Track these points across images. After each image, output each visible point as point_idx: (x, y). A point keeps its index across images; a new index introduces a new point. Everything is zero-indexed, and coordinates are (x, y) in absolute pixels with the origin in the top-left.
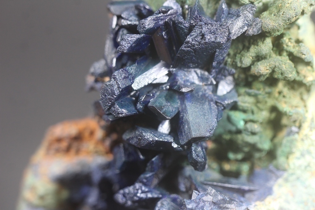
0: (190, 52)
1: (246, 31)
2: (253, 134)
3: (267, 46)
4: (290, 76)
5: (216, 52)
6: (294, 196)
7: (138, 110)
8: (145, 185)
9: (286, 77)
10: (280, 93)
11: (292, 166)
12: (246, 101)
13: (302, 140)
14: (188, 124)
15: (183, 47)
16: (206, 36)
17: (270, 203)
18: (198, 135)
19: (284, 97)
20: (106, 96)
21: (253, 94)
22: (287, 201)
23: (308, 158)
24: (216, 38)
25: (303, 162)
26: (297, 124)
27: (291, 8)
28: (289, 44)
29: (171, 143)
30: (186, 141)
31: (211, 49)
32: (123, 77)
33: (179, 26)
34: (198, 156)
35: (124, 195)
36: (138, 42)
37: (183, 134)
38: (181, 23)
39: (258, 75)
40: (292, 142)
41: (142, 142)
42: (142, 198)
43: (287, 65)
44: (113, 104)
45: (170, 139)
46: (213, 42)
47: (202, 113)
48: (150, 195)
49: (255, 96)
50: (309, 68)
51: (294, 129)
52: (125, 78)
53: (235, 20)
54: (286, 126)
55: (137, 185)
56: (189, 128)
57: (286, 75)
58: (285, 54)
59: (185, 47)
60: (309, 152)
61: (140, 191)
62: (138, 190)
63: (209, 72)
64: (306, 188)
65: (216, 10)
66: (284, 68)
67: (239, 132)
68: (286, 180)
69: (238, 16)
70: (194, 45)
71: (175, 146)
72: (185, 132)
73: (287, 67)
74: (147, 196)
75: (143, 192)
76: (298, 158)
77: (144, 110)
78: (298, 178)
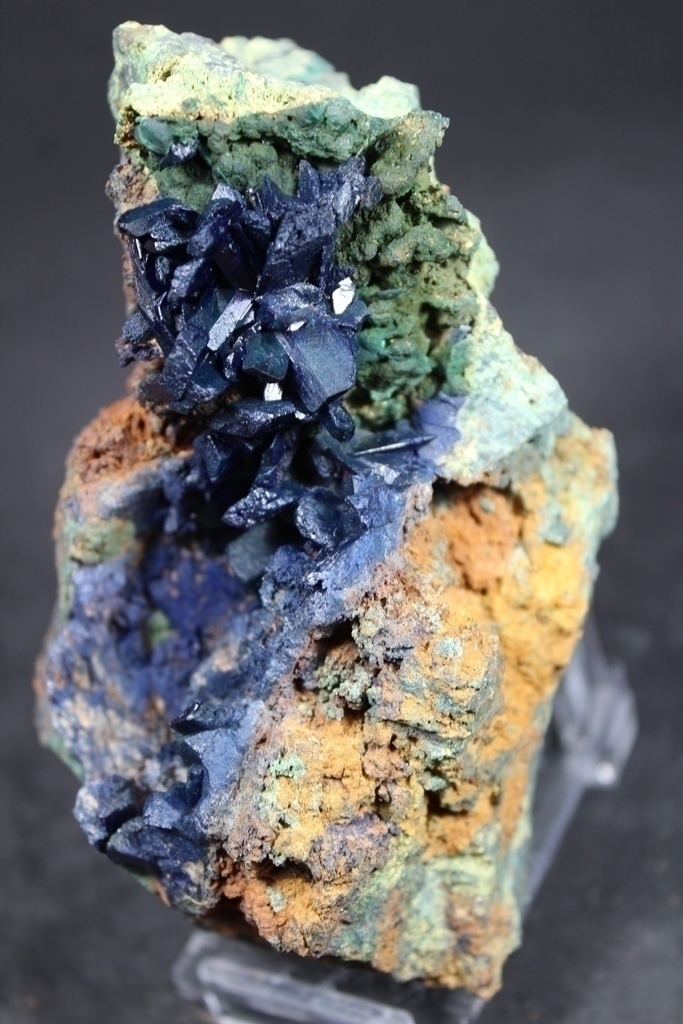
0: (286, 263)
1: (359, 203)
2: (407, 356)
3: (396, 217)
4: (444, 252)
5: (322, 251)
6: (490, 429)
7: (229, 380)
8: (268, 487)
9: (438, 256)
10: (427, 280)
11: (474, 385)
12: (382, 311)
13: (480, 341)
14: (313, 378)
15: (273, 261)
16: (305, 233)
17: (462, 453)
18: (336, 391)
19: (434, 283)
20: (174, 376)
21: (390, 295)
22: (484, 441)
23: (495, 365)
24: (320, 230)
25: (488, 373)
26: (468, 320)
27: (421, 145)
28: (426, 201)
29: (293, 414)
30: (318, 405)
31: (315, 250)
32: (192, 337)
33: (255, 229)
34: (342, 421)
35: (238, 512)
36: (199, 273)
37: (310, 395)
38: (257, 223)
39: (394, 265)
40: (464, 348)
41: (251, 428)
42: (271, 509)
43: (436, 236)
44: (190, 386)
45: (290, 408)
46: (319, 238)
47: (327, 353)
48: (281, 502)
49: (395, 297)
50: (462, 228)
51: (465, 328)
52: (196, 337)
53: (338, 189)
54: (446, 327)
55: (257, 492)
56: (318, 383)
57: (437, 253)
58: (424, 219)
59: (276, 260)
60: (494, 356)
61: (264, 501)
62: (260, 499)
63: (315, 283)
64: (502, 409)
65: (297, 181)
66: (432, 242)
67: (384, 360)
68: (471, 408)
69: (341, 183)
70: (289, 253)
71: (300, 416)
72: (311, 392)
73: (436, 239)
74: (277, 504)
75: (269, 501)
76: (480, 370)
77: (237, 378)
78: (487, 399)
